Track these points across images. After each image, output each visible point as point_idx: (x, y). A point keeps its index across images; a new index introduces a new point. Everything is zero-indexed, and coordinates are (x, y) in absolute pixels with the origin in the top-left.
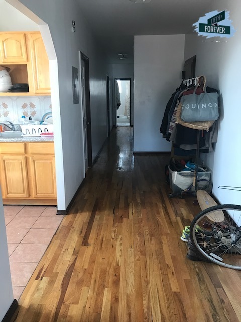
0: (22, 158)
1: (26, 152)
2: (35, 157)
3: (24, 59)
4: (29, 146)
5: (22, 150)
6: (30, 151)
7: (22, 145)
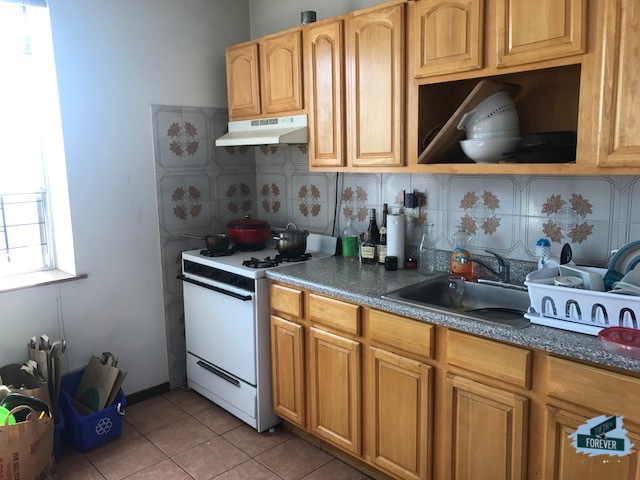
5: (519, 374)
6: (547, 383)
7: (523, 355)
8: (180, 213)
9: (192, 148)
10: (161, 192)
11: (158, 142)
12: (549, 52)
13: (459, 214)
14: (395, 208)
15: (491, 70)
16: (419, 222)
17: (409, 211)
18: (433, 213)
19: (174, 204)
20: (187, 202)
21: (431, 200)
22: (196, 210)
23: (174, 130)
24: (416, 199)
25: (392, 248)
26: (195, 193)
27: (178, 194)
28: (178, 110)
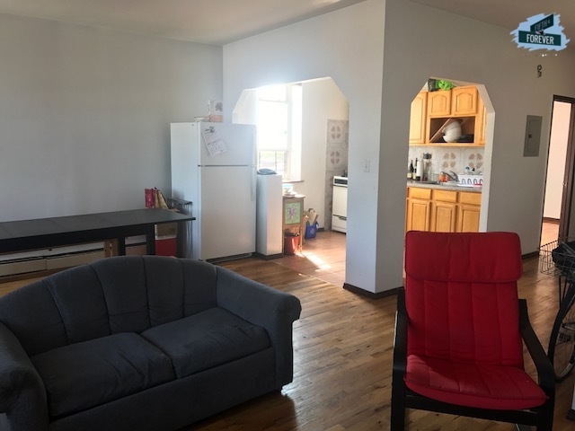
0: (452, 206)
1: (457, 201)
2: (465, 207)
3: (474, 111)
4: (462, 194)
5: (454, 199)
6: (461, 200)
7: (455, 193)
8: (333, 161)
9: (339, 136)
10: (327, 153)
11: (328, 133)
12: (468, 113)
13: (443, 161)
14: (420, 159)
15: (452, 116)
16: (428, 164)
17: (425, 160)
18: (433, 160)
19: (331, 158)
20: (335, 158)
21: (433, 157)
22: (338, 160)
23: (333, 129)
24: (428, 156)
25: (418, 173)
26: (338, 154)
27: (333, 154)
28: (335, 121)
